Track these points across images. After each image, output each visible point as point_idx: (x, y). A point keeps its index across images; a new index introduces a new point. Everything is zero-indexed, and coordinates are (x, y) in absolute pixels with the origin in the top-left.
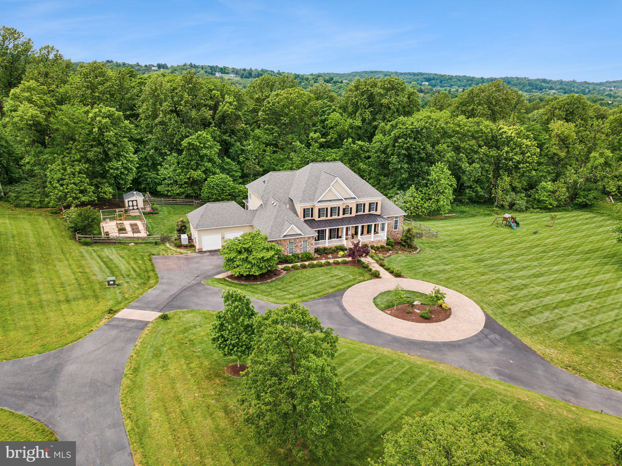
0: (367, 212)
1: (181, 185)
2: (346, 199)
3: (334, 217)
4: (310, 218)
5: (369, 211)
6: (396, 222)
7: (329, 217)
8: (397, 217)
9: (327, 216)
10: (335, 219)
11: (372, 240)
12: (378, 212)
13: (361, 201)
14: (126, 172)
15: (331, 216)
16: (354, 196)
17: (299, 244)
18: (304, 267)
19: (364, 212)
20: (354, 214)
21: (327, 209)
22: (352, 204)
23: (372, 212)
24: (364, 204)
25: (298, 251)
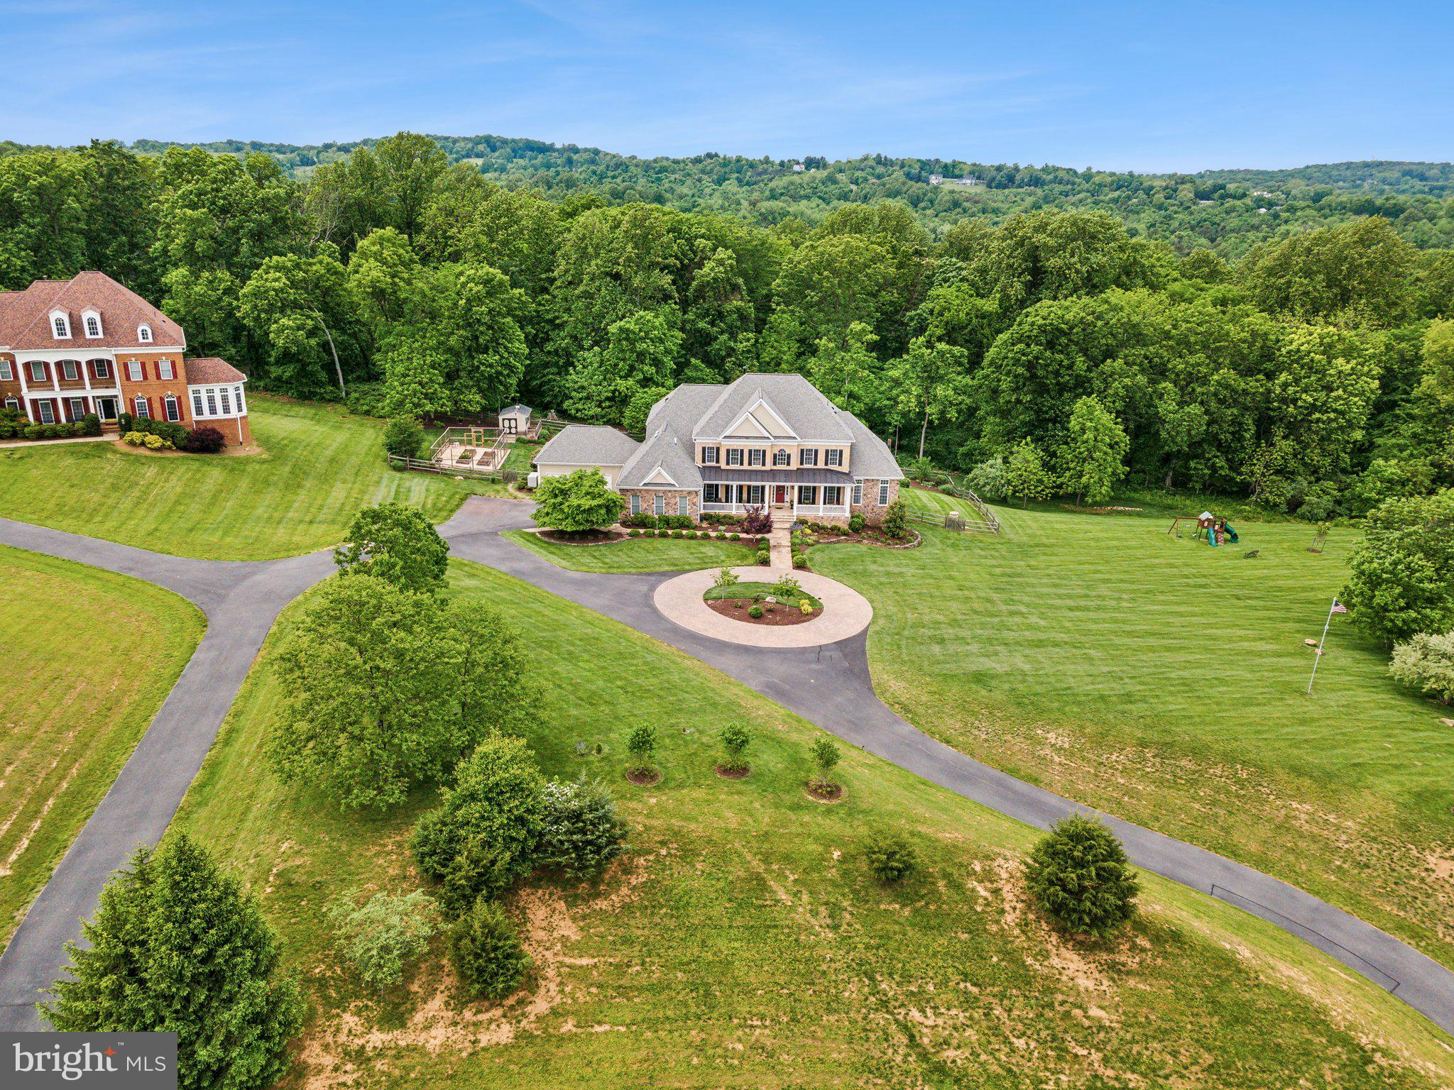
0: (821, 465)
1: (601, 402)
2: (775, 437)
3: (754, 467)
4: (714, 464)
5: (826, 464)
6: (884, 490)
7: (746, 467)
8: (884, 482)
9: (742, 464)
10: (756, 472)
11: (821, 514)
12: (845, 468)
13: (810, 444)
14: (505, 372)
15: (750, 464)
16: (793, 434)
17: (673, 501)
18: (679, 536)
19: (816, 464)
20: (795, 465)
21: (742, 451)
22: (793, 449)
23: (830, 467)
24: (816, 451)
25: (671, 513)
